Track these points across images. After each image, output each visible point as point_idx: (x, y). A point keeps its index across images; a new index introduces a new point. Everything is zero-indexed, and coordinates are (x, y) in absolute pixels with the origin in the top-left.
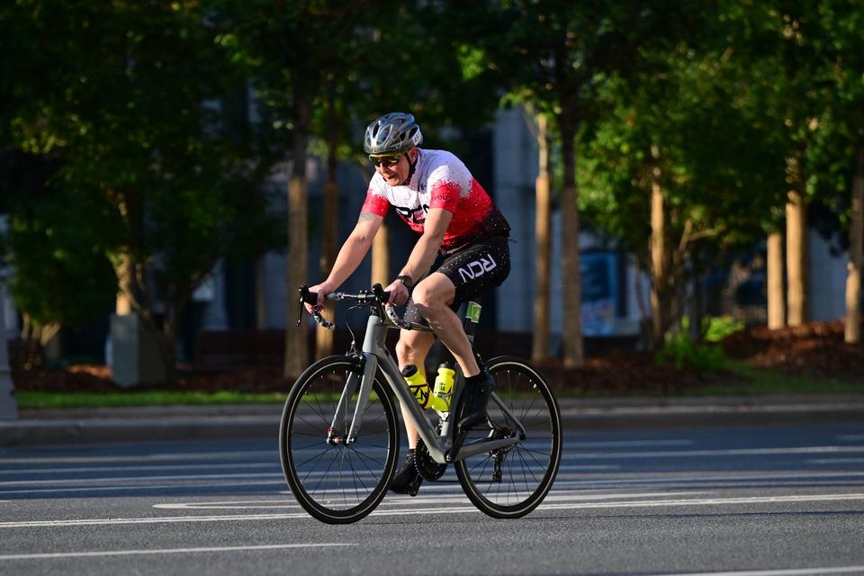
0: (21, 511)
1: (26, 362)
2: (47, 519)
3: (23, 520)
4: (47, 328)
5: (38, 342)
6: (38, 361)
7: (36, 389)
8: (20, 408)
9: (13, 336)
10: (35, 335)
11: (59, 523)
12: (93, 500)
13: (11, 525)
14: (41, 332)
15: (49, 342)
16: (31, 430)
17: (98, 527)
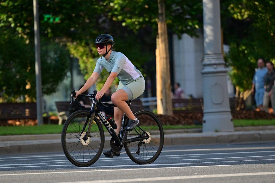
0: (235, 169)
1: (238, 107)
2: (246, 173)
3: (236, 173)
4: (246, 92)
5: (243, 99)
6: (243, 107)
7: (242, 118)
8: (235, 126)
9: (232, 96)
10: (241, 96)
11: (251, 174)
12: (266, 165)
13: (231, 175)
14: (243, 94)
15: (247, 99)
16: (240, 136)
17: (268, 176)
